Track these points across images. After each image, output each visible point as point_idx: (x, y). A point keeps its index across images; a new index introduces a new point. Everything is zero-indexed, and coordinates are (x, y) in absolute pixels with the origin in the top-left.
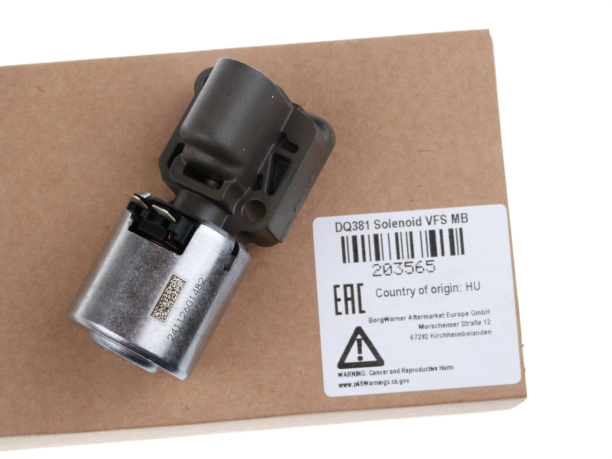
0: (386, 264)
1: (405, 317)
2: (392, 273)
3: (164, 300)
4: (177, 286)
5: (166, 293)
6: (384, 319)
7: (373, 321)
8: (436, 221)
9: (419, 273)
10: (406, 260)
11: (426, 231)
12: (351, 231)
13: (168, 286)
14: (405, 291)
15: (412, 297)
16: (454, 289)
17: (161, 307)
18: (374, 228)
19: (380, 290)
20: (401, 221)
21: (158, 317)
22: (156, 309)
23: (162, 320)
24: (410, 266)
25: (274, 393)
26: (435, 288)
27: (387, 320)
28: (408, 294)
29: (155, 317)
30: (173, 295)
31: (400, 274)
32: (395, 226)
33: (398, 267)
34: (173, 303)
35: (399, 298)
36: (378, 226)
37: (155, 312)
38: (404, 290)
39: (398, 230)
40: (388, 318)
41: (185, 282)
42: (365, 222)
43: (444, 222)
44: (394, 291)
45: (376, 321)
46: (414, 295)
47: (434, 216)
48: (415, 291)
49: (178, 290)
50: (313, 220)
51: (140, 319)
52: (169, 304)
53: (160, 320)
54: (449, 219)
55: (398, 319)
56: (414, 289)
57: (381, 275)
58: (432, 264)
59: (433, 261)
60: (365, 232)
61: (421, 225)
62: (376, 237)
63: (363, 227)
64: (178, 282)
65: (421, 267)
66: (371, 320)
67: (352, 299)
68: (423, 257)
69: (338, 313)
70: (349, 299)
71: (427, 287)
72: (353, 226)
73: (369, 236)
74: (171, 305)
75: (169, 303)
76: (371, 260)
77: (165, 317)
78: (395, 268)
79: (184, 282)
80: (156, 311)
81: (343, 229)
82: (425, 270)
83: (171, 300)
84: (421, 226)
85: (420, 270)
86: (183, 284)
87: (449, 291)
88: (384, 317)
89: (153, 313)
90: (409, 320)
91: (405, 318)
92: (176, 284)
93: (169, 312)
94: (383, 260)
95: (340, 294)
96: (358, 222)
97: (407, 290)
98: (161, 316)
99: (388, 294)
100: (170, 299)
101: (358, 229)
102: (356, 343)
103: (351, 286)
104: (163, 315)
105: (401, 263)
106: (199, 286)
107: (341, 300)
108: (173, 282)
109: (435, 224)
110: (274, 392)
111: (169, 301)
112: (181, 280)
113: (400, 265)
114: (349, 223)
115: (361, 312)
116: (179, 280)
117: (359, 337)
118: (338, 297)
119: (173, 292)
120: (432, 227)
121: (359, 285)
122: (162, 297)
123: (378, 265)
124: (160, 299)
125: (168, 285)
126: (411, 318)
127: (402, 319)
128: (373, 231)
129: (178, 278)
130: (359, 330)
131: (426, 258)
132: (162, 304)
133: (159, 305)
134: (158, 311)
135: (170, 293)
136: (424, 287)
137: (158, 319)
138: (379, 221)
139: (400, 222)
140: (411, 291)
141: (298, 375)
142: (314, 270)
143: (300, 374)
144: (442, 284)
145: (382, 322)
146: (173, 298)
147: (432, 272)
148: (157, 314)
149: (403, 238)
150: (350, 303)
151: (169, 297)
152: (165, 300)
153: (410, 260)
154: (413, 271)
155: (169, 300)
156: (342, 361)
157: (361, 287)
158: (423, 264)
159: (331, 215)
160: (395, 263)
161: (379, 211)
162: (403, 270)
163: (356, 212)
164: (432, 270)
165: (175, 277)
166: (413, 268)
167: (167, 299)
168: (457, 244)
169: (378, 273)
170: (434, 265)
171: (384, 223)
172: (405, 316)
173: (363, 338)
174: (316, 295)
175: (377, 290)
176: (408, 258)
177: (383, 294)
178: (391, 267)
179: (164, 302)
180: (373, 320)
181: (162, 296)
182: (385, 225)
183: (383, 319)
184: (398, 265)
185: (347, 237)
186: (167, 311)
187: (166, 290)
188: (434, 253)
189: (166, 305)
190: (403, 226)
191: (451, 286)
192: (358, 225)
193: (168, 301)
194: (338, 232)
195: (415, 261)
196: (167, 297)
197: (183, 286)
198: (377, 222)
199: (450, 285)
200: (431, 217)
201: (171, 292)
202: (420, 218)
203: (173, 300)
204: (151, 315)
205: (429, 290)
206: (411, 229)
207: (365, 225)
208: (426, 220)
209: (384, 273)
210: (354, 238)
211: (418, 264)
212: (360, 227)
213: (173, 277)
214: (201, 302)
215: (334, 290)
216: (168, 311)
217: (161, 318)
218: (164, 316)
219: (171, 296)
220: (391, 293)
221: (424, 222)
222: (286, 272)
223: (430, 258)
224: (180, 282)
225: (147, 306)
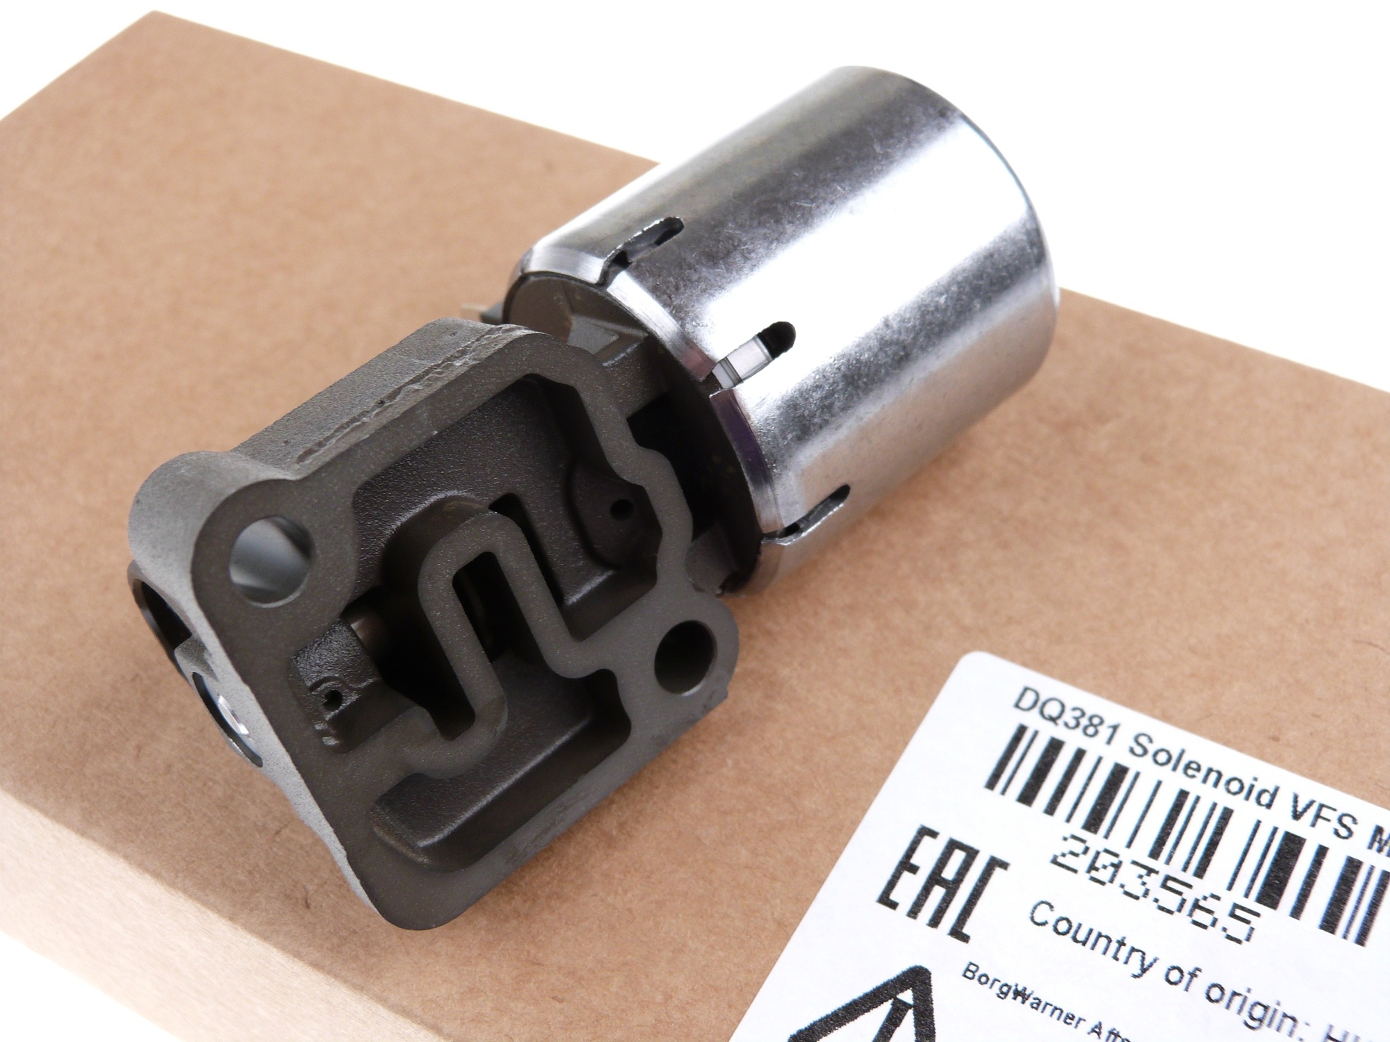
0: (1107, 851)
1: (1080, 1019)
2: (1111, 881)
6: (1013, 988)
7: (977, 977)
8: (1320, 821)
9: (1195, 923)
10: (1175, 869)
11: (1275, 830)
12: (1056, 724)
14: (1124, 951)
15: (1135, 976)
16: (1282, 1021)
18: (1128, 749)
19: (1051, 907)
20: (1215, 769)
24: (1180, 893)
25: (558, 1005)
26: (1222, 989)
27: (1020, 999)
28: (1126, 963)
31: (1137, 898)
32: (1190, 772)
33: (1141, 877)
35: (1095, 958)
36: (1139, 750)
38: (1121, 943)
39: (1194, 787)
40: (1027, 992)
42: (1109, 721)
43: (1343, 832)
44: (1091, 931)
45: (986, 983)
46: (1144, 975)
47: (1322, 806)
48: (1155, 965)
50: (966, 651)
54: (1363, 833)
55: (1057, 1012)
56: (1155, 960)
57: (1075, 871)
58: (1248, 922)
59: (1258, 915)
60: (1094, 748)
61: (1269, 806)
62: (1119, 773)
63: (1096, 732)
65: (1210, 912)
66: (970, 972)
67: (952, 888)
68: (1230, 888)
69: (886, 900)
70: (943, 882)
71: (1198, 973)
72: (1069, 717)
73: (1099, 760)
76: (1068, 820)
78: (1129, 875)
81: (1036, 710)
82: (1219, 925)
84: (1268, 810)
85: (1200, 916)
87: (1261, 1020)
88: (1016, 985)
90: (1089, 1033)
91: (1082, 1022)
94: (1106, 837)
95: (927, 856)
96: (1089, 713)
97: (1133, 950)
99: (1066, 928)
101: (1079, 730)
102: (886, 1007)
103: (971, 854)
105: (1157, 872)
107: (919, 872)
109: (1313, 825)
110: (561, 1001)
113: (1148, 875)
114: (1063, 706)
115: (957, 932)
117: (907, 996)
118: (914, 860)
120: (1299, 828)
121: (994, 864)
123: (1083, 841)
126: (1099, 1034)
127: (1068, 1021)
128: (1118, 753)
130: (918, 979)
131: (1237, 896)
136: (1187, 969)
138: (1151, 741)
139: (1210, 770)
140: (1143, 959)
141: (659, 998)
142: (893, 763)
143: (668, 997)
144: (1249, 991)
145: (1003, 995)
147: (1239, 941)
149: (1195, 813)
150: (938, 893)
153: (1188, 877)
154: (1179, 910)
156: (813, 1032)
157: (998, 871)
158: (1222, 910)
159: (1025, 664)
160: (1135, 863)
161: (1166, 717)
162: (1150, 893)
163: (1097, 691)
164: (1242, 937)
166: (1184, 901)
168: (1357, 908)
169: (1069, 861)
170: (1252, 925)
171: (1162, 750)
172: (1082, 1017)
173: (915, 1007)
174: (855, 824)
175: (1043, 902)
176: (1185, 869)
177: (1052, 922)
178: (1117, 866)
180: (977, 975)
182: (1162, 757)
183: (1010, 988)
184: (1144, 872)
185: (1036, 733)
188: (1271, 894)
190: (1216, 784)
191: (1275, 1011)
192: (1084, 722)
194: (1018, 711)
195: (1201, 888)
198: (1143, 740)
199: (1273, 1006)
200: (1312, 803)
202: (1277, 790)
205: (1200, 984)
206: (1236, 803)
207: (1105, 732)
208: (1291, 803)
209: (1089, 871)
210: (1055, 746)
211: (1205, 898)
212: (1085, 728)
215: (916, 837)
220: (1076, 932)
221: (1283, 805)
222: (813, 729)
223: (1251, 903)
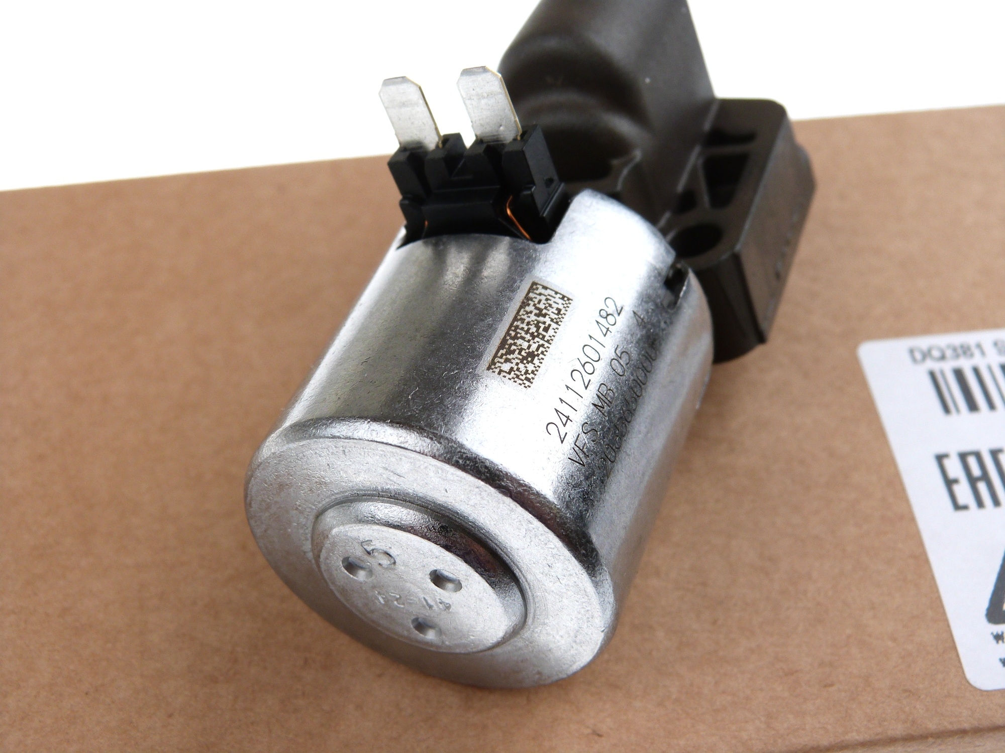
3: (519, 335)
4: (550, 305)
5: (523, 320)
13: (524, 304)
17: (514, 351)
21: (509, 373)
22: (499, 355)
23: (521, 382)
29: (499, 373)
30: (542, 326)
34: (546, 345)
37: (498, 362)
41: (569, 299)
49: (554, 316)
51: (455, 379)
52: (534, 347)
53: (515, 382)
64: (549, 297)
67: (985, 477)
69: (961, 508)
70: (978, 479)
74: (541, 349)
75: (534, 343)
77: (530, 376)
79: (566, 299)
80: (502, 361)
83: (538, 336)
86: (564, 303)
89: (493, 363)
92: (546, 302)
93: (540, 365)
95: (955, 470)
98: (517, 372)
100: (536, 334)
103: (977, 454)
104: (523, 370)
106: (608, 315)
107: (960, 481)
108: (536, 298)
111: (533, 339)
112: (556, 293)
116: (553, 293)
118: (951, 476)
119: (541, 319)
121: (995, 452)
122: (513, 328)
124: (508, 333)
125: (523, 302)
129: (548, 290)
132: (515, 344)
133: (507, 346)
134: (507, 360)
135: (532, 321)
137: (510, 379)
146: (544, 333)
148: (506, 367)
150: (982, 486)
151: (533, 329)
152: (523, 334)
155: (533, 336)
157: (1000, 454)
165: (540, 287)
167: (527, 332)
179: (520, 340)
181: (511, 325)
186: (532, 362)
187: (520, 314)
189: (529, 347)
192: (960, 351)
193: (531, 338)
196: (526, 329)
197: (564, 307)
201: (536, 318)
203: (544, 336)
204: (489, 368)
210: (959, 372)
213: (534, 287)
214: (620, 358)
215: (938, 465)
216: (536, 361)
217: (518, 377)
218: (527, 372)
219: (538, 327)
224: (555, 298)
225: (474, 349)
